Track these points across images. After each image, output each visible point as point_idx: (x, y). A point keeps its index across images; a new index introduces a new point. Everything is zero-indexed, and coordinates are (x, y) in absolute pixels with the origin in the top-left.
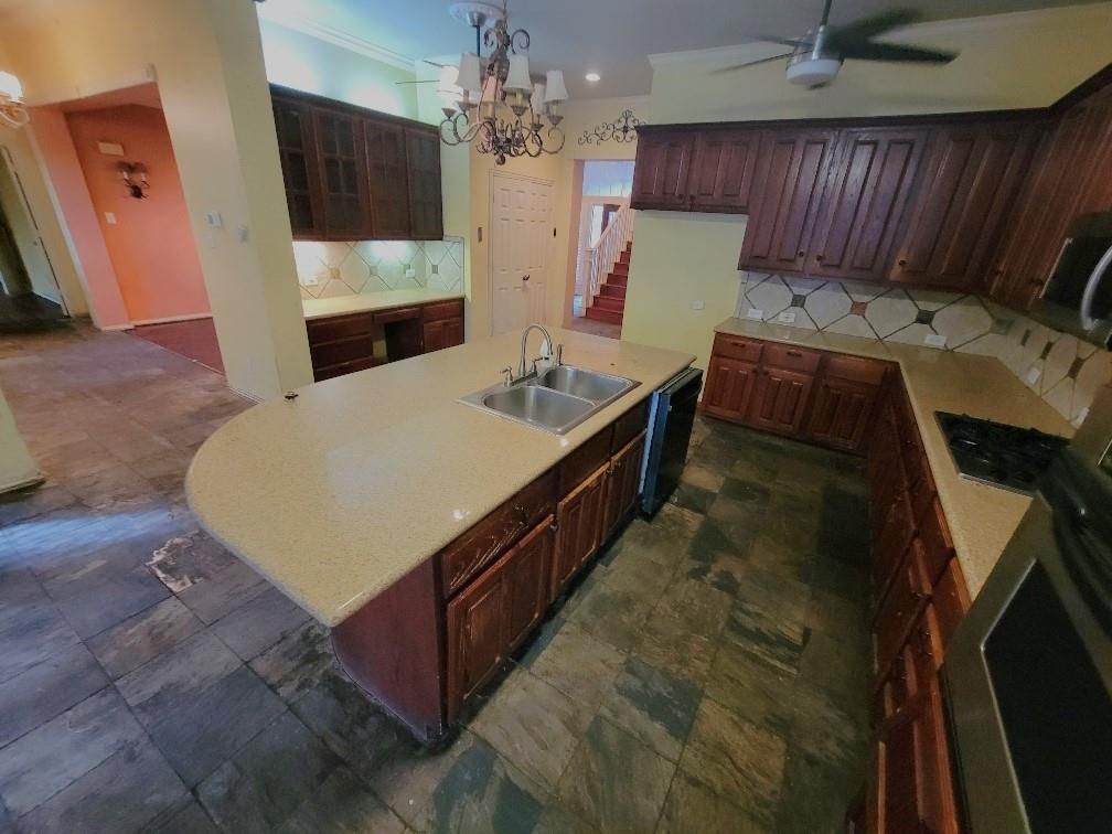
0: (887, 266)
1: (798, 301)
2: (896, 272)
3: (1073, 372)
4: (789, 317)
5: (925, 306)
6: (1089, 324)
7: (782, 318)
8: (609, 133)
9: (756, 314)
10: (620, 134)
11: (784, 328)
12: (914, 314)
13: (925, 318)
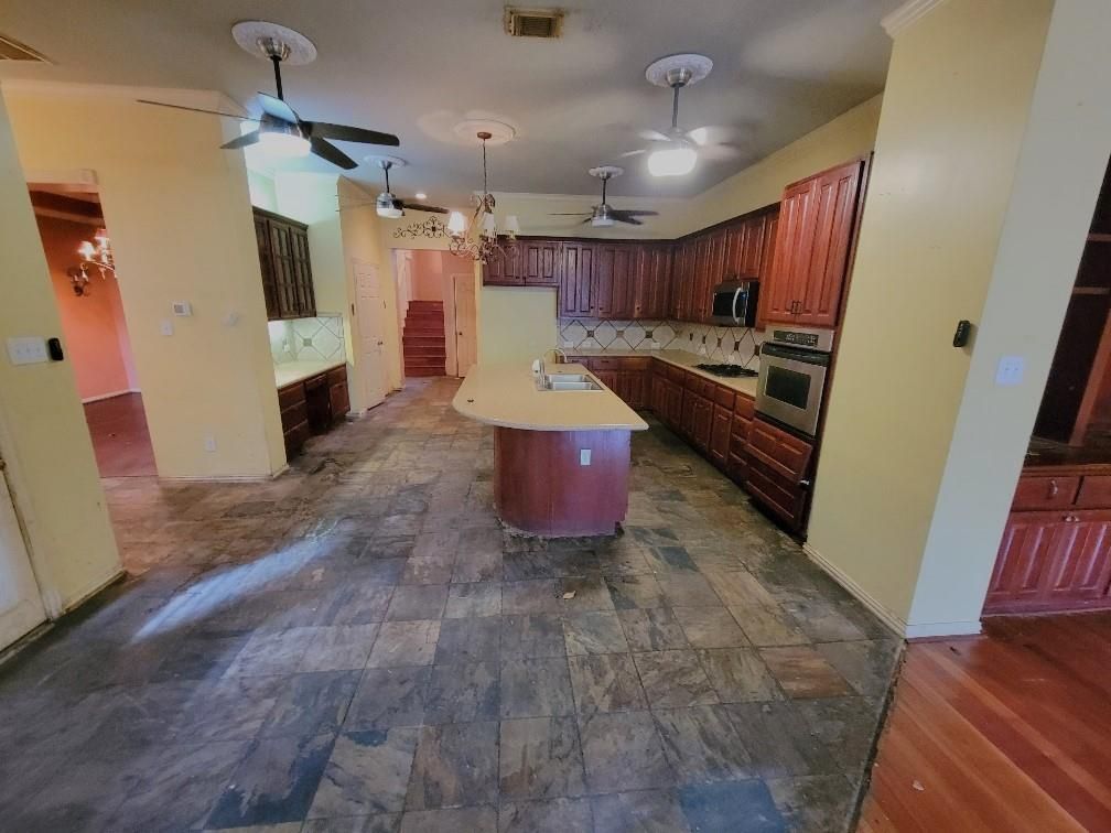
0: (632, 311)
1: (590, 334)
2: (636, 313)
3: (719, 344)
4: (588, 344)
5: (649, 329)
6: (737, 320)
7: (584, 345)
8: (420, 231)
9: (570, 345)
10: (430, 232)
11: (586, 350)
12: (644, 335)
13: (649, 335)
